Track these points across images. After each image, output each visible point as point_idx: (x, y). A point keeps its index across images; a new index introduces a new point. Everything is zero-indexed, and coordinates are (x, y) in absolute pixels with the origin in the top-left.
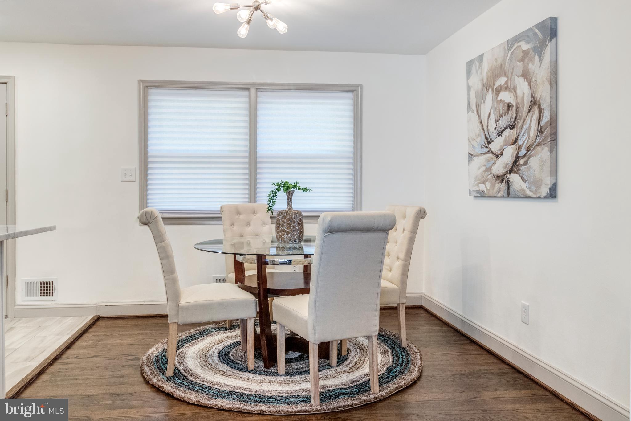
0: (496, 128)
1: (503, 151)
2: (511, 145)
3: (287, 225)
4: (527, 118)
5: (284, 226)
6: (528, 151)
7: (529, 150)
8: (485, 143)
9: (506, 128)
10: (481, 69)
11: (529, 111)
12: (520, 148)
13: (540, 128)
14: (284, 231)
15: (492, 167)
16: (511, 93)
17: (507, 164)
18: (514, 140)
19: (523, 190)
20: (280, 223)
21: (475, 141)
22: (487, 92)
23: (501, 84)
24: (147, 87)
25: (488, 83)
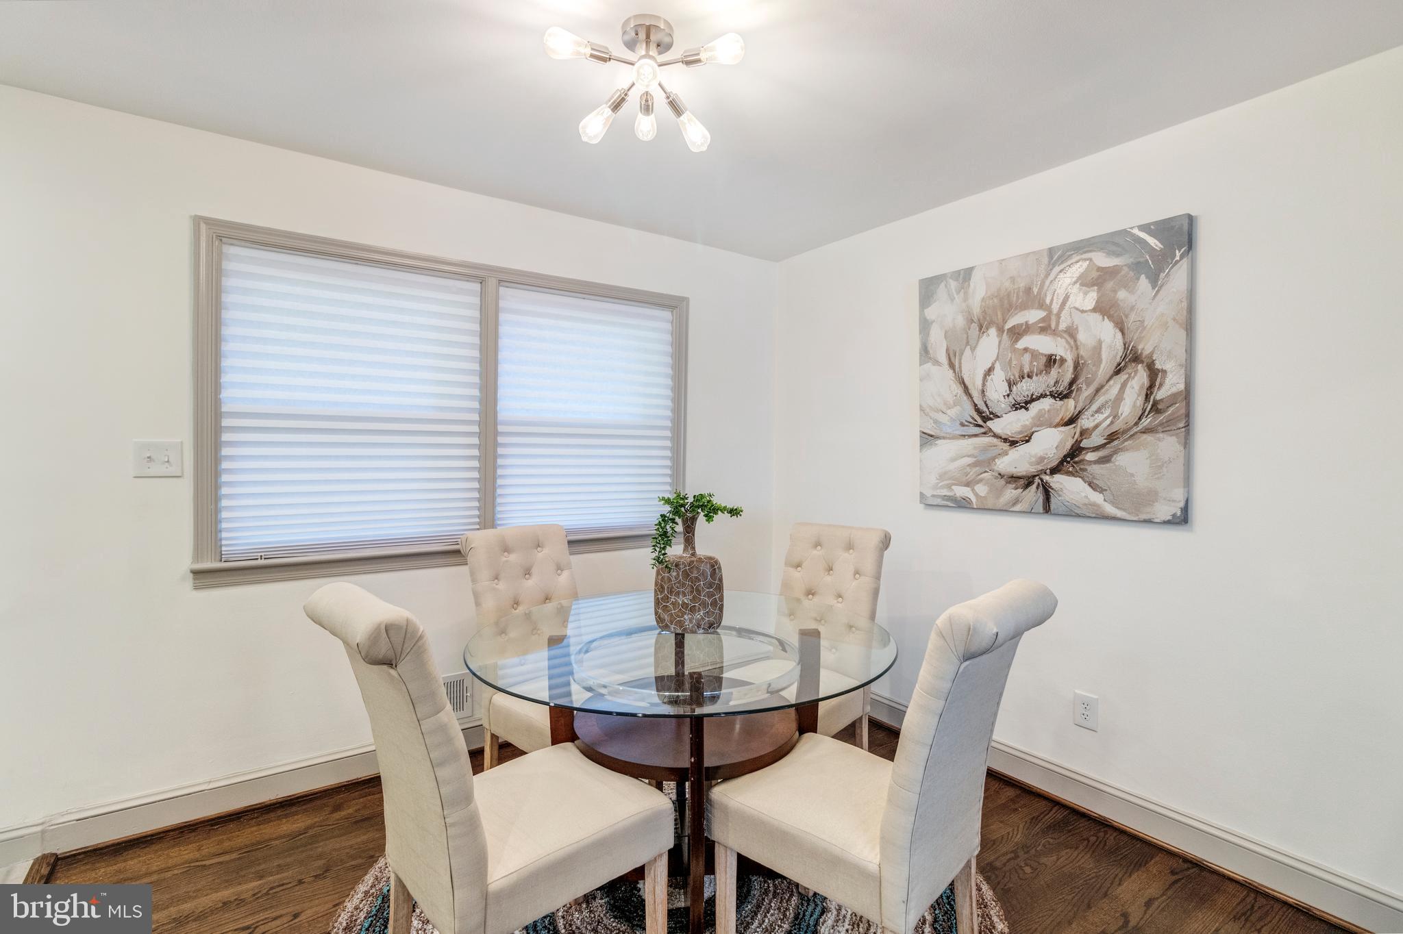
0: (1008, 395)
1: (1032, 435)
2: (1056, 426)
3: (692, 592)
4: (1108, 385)
5: (684, 595)
6: (1113, 440)
7: (1116, 439)
8: (973, 418)
9: (1043, 396)
10: (966, 293)
11: (1118, 371)
12: (1084, 433)
13: (1151, 403)
14: (684, 605)
15: (996, 460)
16: (1059, 338)
17: (1041, 459)
18: (1067, 418)
19: (1094, 505)
20: (672, 587)
21: (941, 413)
22: (984, 332)
23: (1026, 322)
24: (220, 238)
25: (985, 318)
